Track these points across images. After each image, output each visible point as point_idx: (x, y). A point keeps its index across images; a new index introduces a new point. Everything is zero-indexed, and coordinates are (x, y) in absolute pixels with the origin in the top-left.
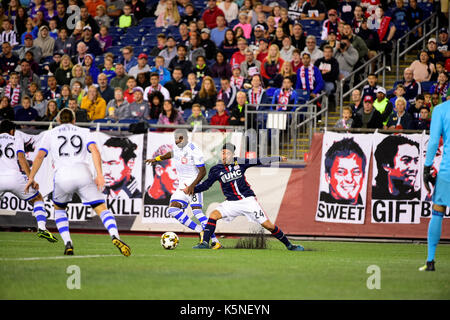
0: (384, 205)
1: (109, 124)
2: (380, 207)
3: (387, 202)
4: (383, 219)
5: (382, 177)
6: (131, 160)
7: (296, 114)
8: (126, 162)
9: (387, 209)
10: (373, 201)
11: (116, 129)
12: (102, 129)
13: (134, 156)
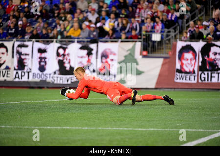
0: (205, 74)
1: (81, 40)
2: (203, 75)
3: (206, 73)
4: (205, 80)
5: (204, 61)
6: (91, 56)
7: (165, 34)
8: (89, 56)
9: (206, 76)
10: (200, 72)
11: (84, 42)
12: (78, 42)
13: (92, 54)
